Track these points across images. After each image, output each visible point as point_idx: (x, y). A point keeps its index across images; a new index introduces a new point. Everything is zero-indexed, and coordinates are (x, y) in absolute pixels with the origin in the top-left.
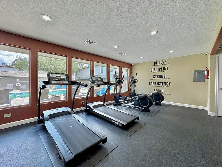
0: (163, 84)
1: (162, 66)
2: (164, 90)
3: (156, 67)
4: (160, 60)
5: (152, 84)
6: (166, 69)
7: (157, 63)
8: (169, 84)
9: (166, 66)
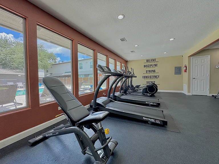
0: (154, 77)
1: (153, 63)
2: (155, 82)
3: (148, 64)
4: (152, 58)
5: (145, 77)
6: (156, 65)
7: (149, 61)
8: (158, 77)
9: (156, 63)
